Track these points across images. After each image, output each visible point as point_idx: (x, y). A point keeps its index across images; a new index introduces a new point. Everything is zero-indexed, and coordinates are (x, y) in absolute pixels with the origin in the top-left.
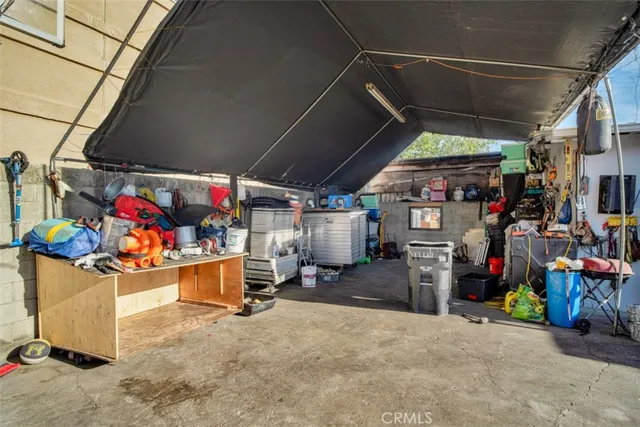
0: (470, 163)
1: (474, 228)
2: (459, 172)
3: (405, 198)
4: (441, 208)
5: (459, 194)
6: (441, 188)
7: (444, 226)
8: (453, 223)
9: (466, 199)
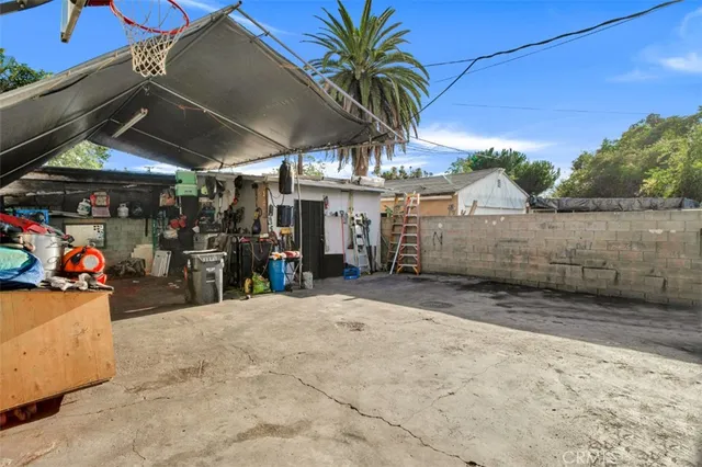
0: (132, 180)
1: (140, 243)
2: (120, 188)
3: (55, 212)
4: (105, 225)
5: (124, 210)
6: (105, 203)
7: (109, 243)
8: (118, 240)
9: (131, 216)
